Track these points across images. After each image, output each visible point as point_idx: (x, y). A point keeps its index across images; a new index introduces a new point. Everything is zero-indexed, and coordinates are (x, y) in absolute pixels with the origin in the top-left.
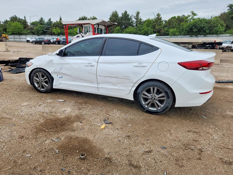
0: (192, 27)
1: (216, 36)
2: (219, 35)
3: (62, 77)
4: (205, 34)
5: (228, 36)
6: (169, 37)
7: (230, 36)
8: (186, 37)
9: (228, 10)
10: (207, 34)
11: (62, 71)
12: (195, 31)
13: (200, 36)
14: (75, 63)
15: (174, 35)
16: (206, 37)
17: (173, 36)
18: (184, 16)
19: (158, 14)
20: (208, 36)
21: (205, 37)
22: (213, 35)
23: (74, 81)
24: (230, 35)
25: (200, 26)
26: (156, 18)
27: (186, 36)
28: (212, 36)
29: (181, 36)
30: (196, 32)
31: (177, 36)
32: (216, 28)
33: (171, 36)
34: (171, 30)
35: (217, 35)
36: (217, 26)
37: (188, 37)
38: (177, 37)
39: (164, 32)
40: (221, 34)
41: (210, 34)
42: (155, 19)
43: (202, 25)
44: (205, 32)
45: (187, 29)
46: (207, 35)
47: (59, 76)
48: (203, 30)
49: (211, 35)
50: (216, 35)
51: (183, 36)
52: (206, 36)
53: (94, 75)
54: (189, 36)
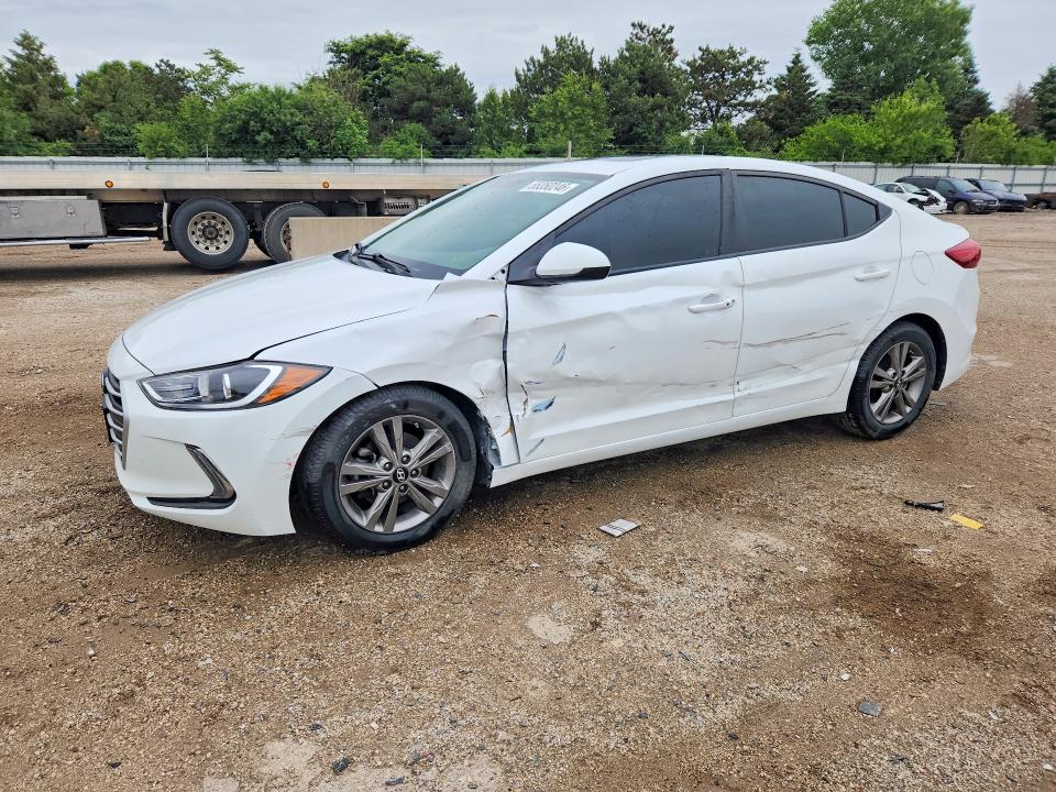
0: (246, 123)
1: (345, 165)
2: (354, 161)
3: (551, 404)
4: (306, 156)
5: (386, 165)
6: (140, 164)
7: (393, 164)
8: (229, 164)
9: (331, 62)
10: (314, 155)
11: (569, 368)
12: (265, 139)
13: (284, 160)
14: (644, 307)
15: (168, 156)
16: (313, 168)
17: (164, 160)
18: (168, 65)
19: (26, 37)
20: (317, 165)
21: (306, 168)
22: (336, 161)
23: (620, 404)
24: (390, 160)
25: (279, 120)
26: (18, 56)
27: (224, 160)
28: (331, 165)
29: (203, 160)
30: (268, 142)
31: (182, 160)
32: (340, 133)
33: (151, 158)
34: (144, 130)
35: (350, 159)
36: (339, 126)
37: (236, 164)
38: (185, 164)
39: (101, 136)
40: (361, 155)
41: (324, 155)
42: (14, 64)
43: (286, 118)
44: (302, 144)
45: (227, 130)
46: (313, 160)
47: (532, 403)
48: (294, 138)
49: (328, 161)
50: (346, 161)
51: (209, 160)
52: (309, 164)
53: (732, 345)
54: (239, 160)
